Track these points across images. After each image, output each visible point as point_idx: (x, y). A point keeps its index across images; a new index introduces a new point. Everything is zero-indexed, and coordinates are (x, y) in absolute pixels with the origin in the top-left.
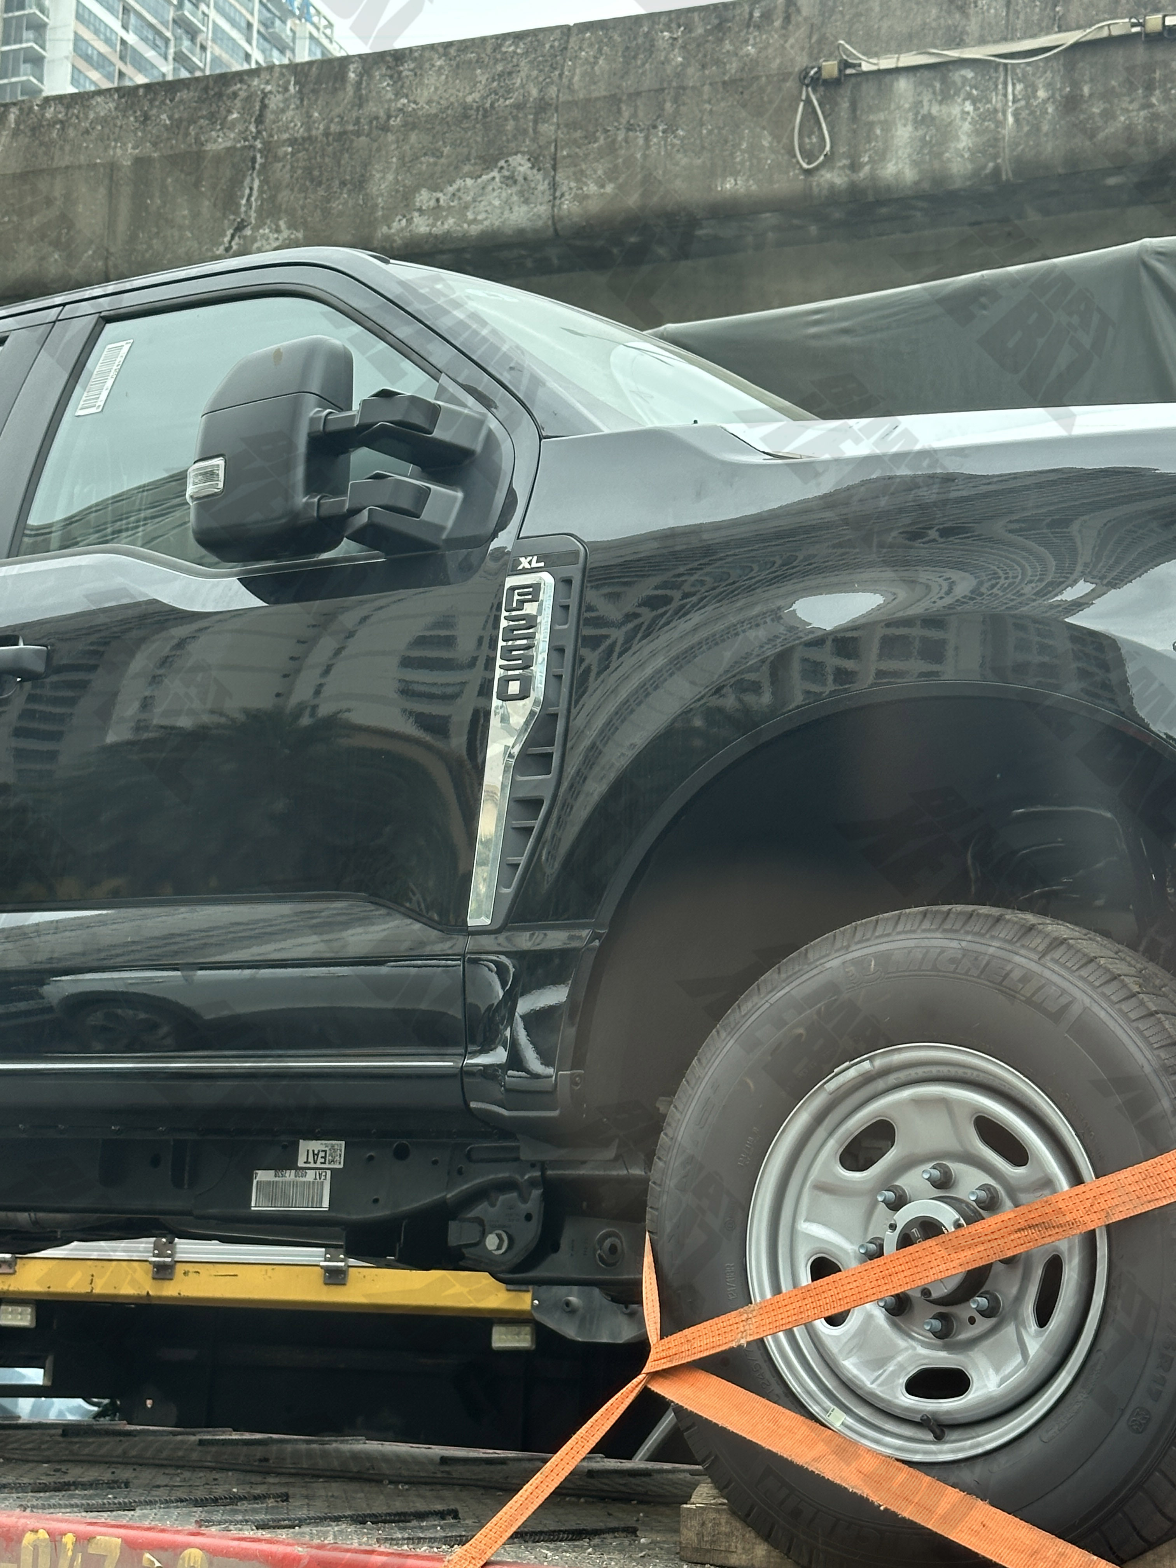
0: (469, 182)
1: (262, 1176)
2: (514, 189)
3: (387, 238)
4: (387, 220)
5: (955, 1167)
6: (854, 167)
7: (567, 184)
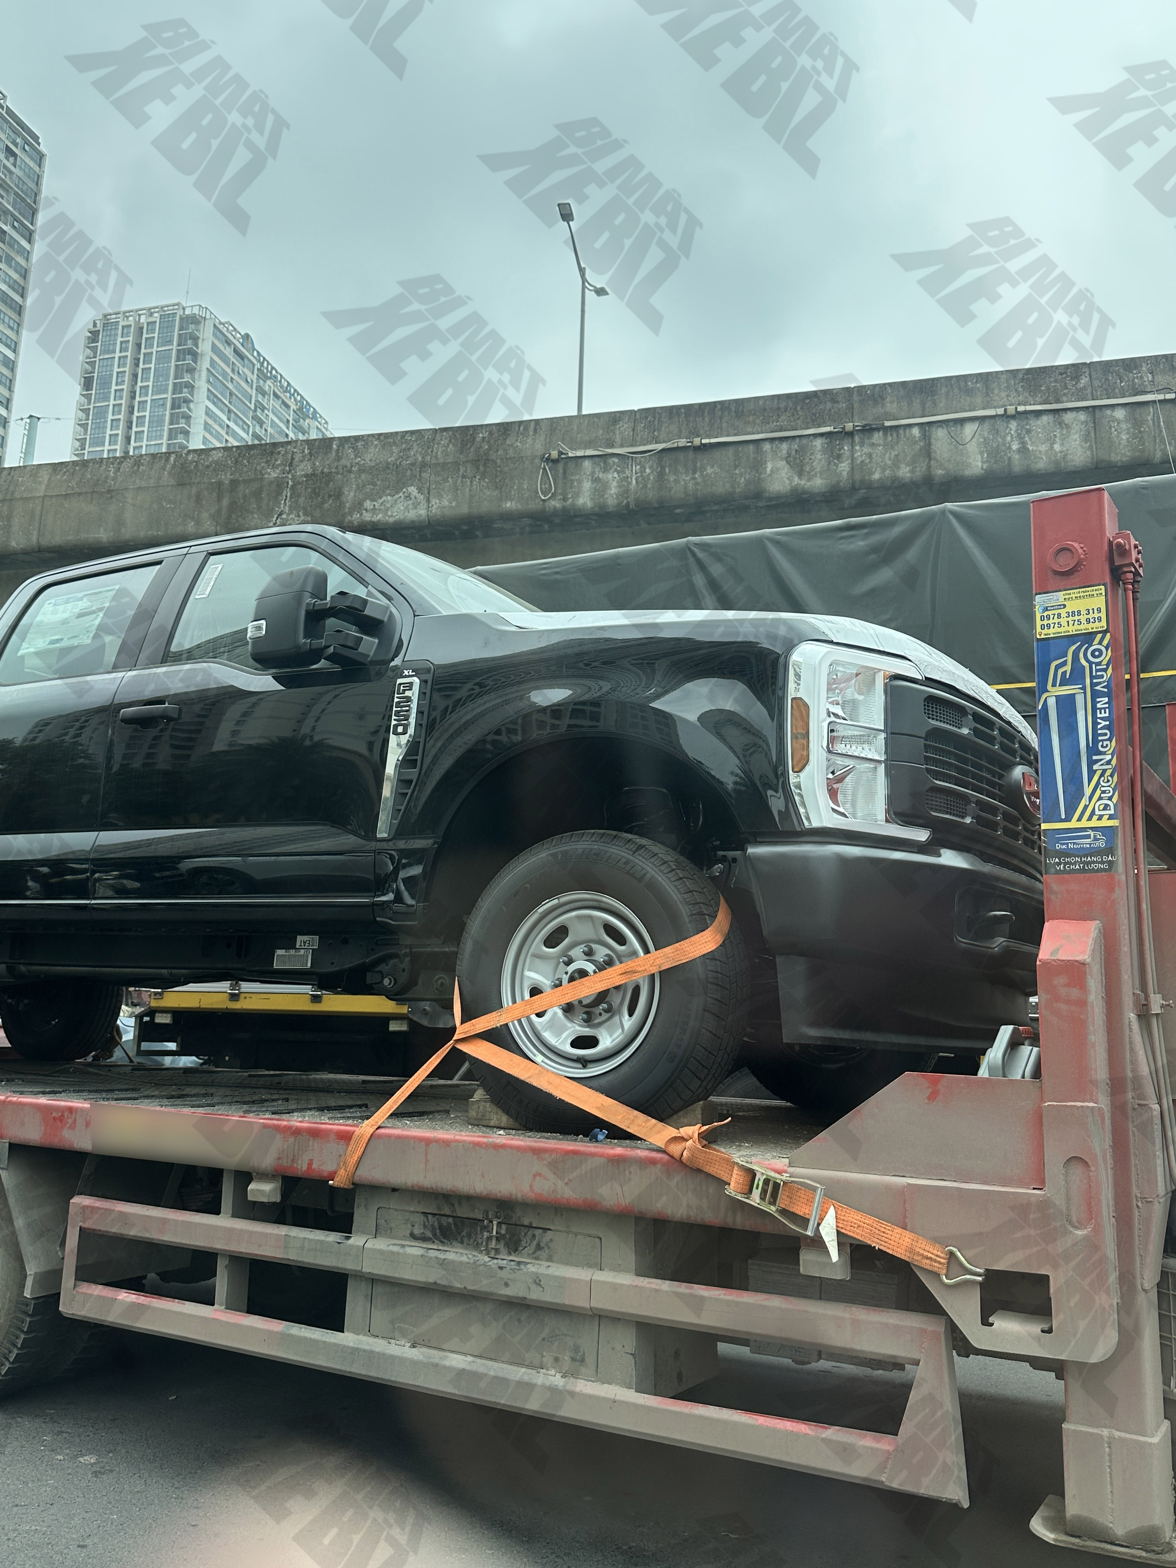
0: (389, 498)
1: (280, 952)
2: (410, 502)
3: (351, 522)
4: (351, 513)
5: (594, 946)
6: (565, 499)
7: (434, 501)
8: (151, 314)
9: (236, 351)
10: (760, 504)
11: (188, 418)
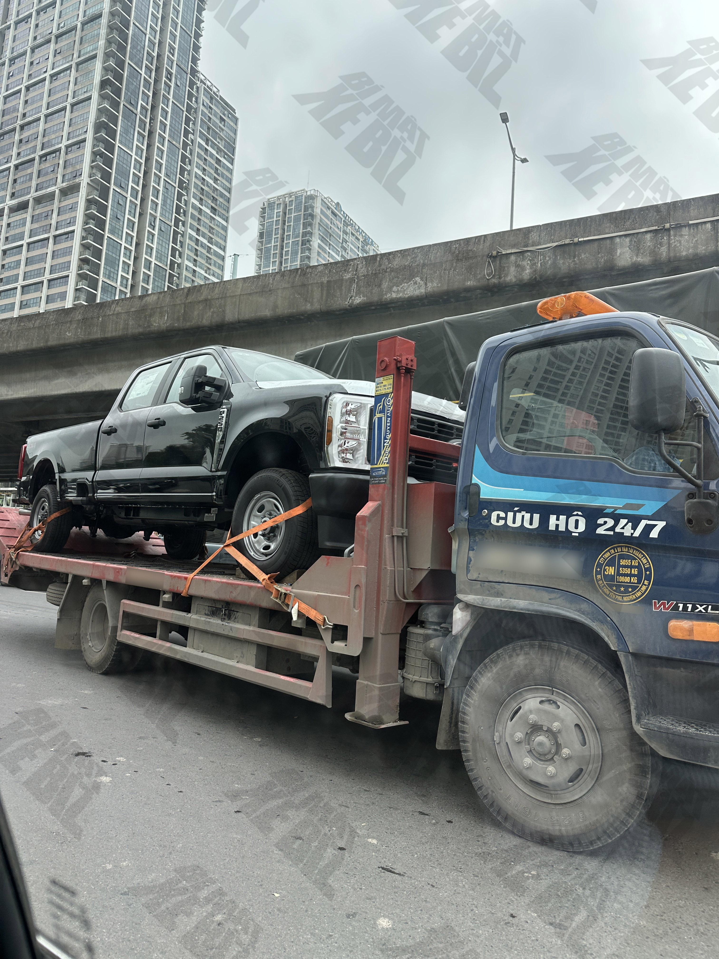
0: (406, 284)
2: (416, 286)
3: (386, 298)
4: (386, 294)
6: (500, 278)
7: (429, 284)
8: (291, 197)
9: (333, 213)
10: (613, 273)
11: (309, 250)
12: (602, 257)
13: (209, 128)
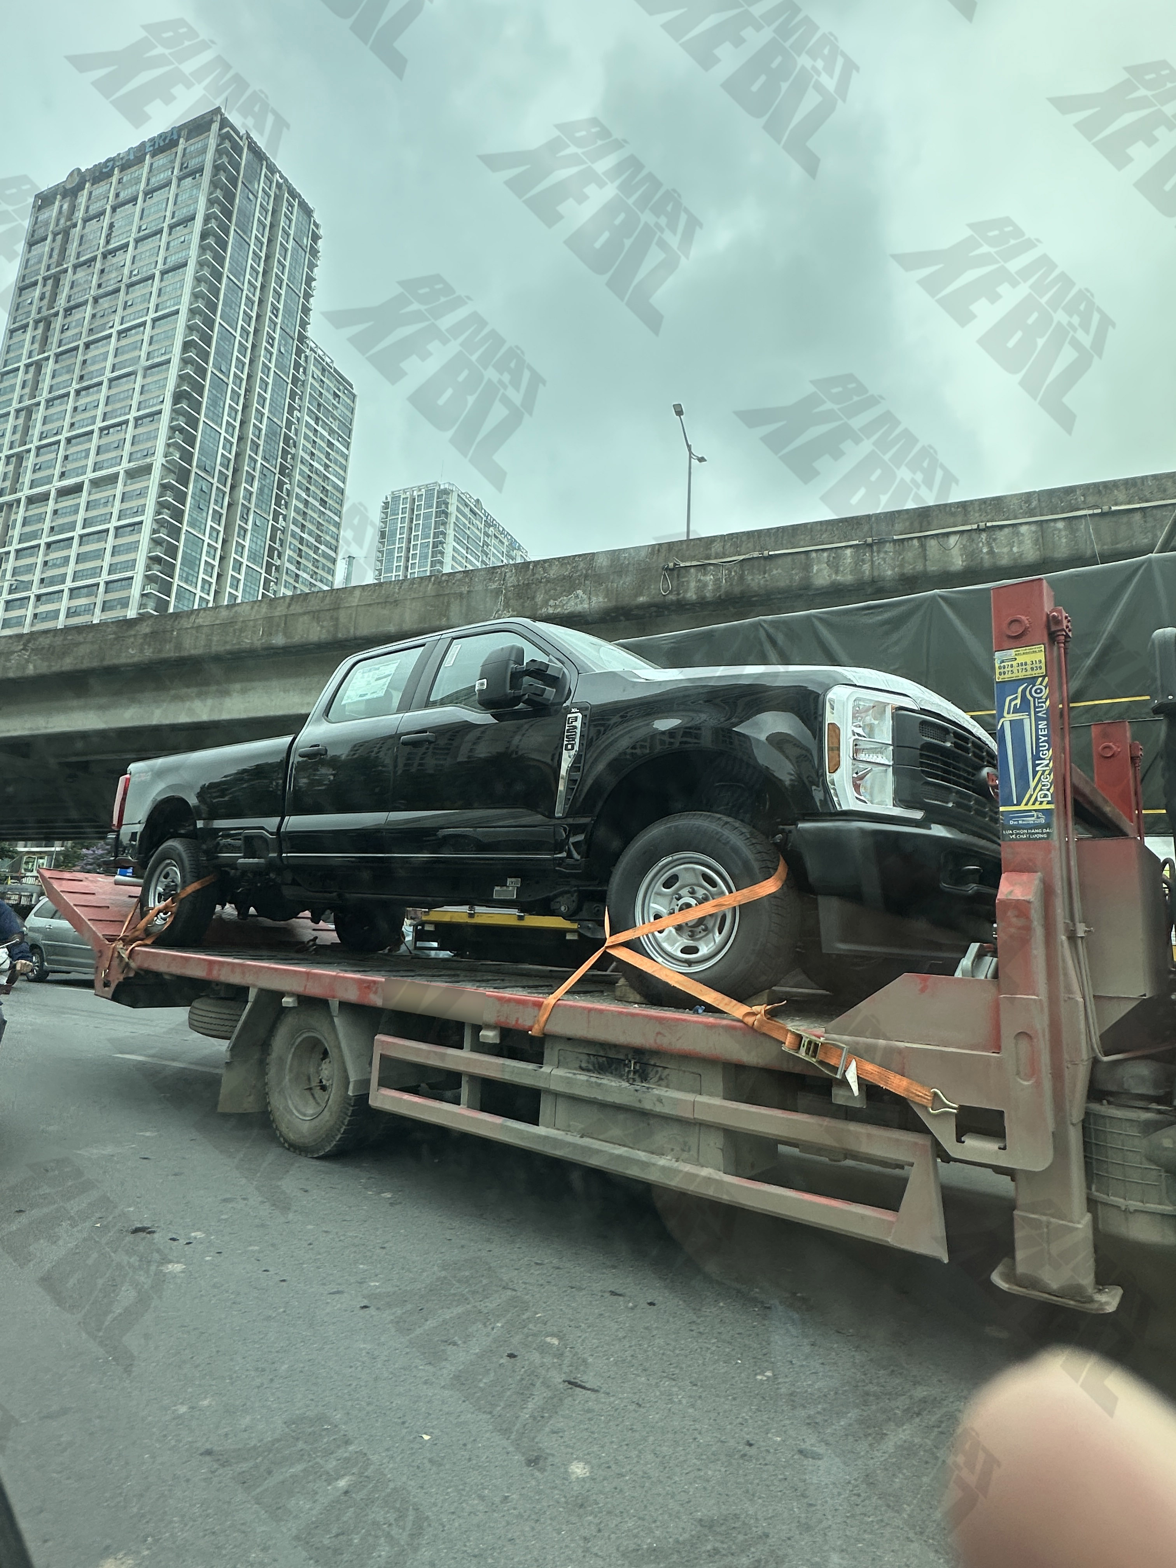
0: (565, 598)
1: (497, 888)
2: (578, 600)
3: (541, 614)
4: (541, 608)
5: (696, 888)
6: (678, 594)
7: (594, 599)
8: (420, 490)
9: (471, 510)
10: (810, 593)
11: (442, 553)
12: (796, 574)
13: (319, 405)
